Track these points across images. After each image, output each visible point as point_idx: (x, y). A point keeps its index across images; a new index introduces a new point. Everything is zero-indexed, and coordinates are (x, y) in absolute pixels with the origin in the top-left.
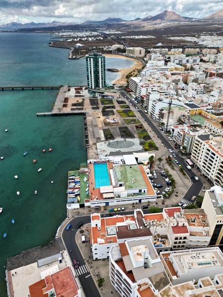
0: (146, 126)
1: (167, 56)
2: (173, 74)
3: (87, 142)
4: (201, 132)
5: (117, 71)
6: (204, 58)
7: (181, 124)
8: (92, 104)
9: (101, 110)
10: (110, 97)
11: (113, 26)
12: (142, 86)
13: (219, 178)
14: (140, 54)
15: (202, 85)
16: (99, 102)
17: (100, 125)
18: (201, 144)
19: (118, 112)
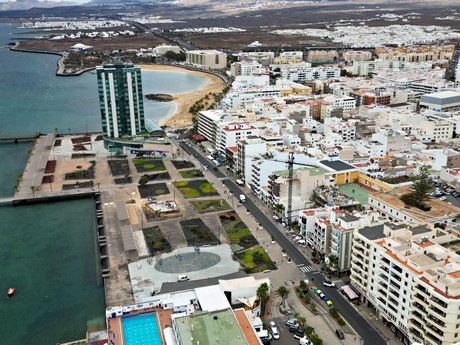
0: (243, 213)
1: (274, 67)
2: (289, 102)
3: (104, 263)
4: (365, 221)
6: (348, 69)
7: (318, 205)
8: (114, 172)
9: (136, 184)
10: (157, 155)
11: (155, 9)
12: (227, 129)
13: (419, 324)
14: (217, 62)
15: (352, 122)
16: (132, 166)
17: (135, 220)
18: (368, 247)
19: (177, 186)
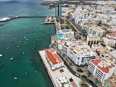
0: (74, 26)
1: (83, 8)
5: (65, 12)
6: (97, 8)
8: (57, 21)
9: (60, 22)
10: (63, 19)
12: (73, 15)
15: (94, 16)
16: (59, 20)
17: (60, 26)
19: (65, 23)
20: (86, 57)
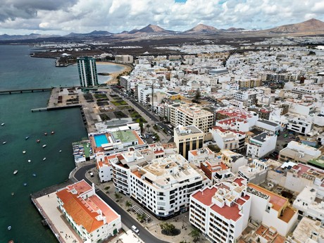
0: (137, 109)
1: (154, 62)
3: (86, 124)
5: (108, 74)
9: (96, 102)
10: (104, 93)
12: (131, 81)
14: (129, 60)
15: (181, 80)
16: (94, 97)
17: (96, 112)
19: (112, 102)
20: (180, 188)
